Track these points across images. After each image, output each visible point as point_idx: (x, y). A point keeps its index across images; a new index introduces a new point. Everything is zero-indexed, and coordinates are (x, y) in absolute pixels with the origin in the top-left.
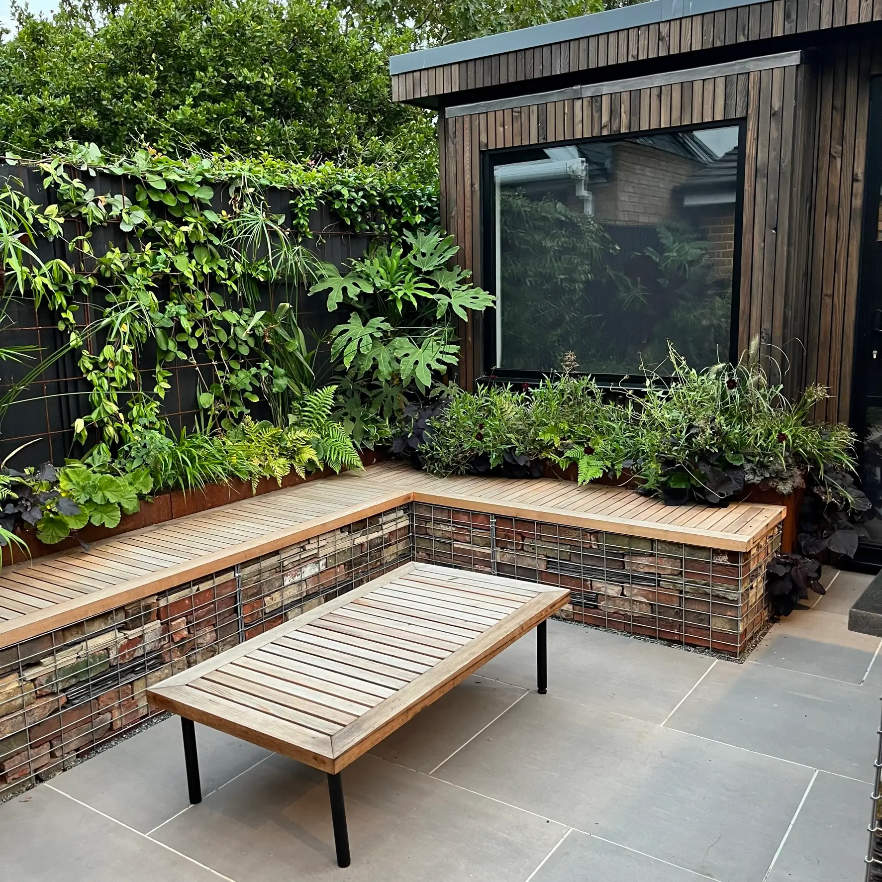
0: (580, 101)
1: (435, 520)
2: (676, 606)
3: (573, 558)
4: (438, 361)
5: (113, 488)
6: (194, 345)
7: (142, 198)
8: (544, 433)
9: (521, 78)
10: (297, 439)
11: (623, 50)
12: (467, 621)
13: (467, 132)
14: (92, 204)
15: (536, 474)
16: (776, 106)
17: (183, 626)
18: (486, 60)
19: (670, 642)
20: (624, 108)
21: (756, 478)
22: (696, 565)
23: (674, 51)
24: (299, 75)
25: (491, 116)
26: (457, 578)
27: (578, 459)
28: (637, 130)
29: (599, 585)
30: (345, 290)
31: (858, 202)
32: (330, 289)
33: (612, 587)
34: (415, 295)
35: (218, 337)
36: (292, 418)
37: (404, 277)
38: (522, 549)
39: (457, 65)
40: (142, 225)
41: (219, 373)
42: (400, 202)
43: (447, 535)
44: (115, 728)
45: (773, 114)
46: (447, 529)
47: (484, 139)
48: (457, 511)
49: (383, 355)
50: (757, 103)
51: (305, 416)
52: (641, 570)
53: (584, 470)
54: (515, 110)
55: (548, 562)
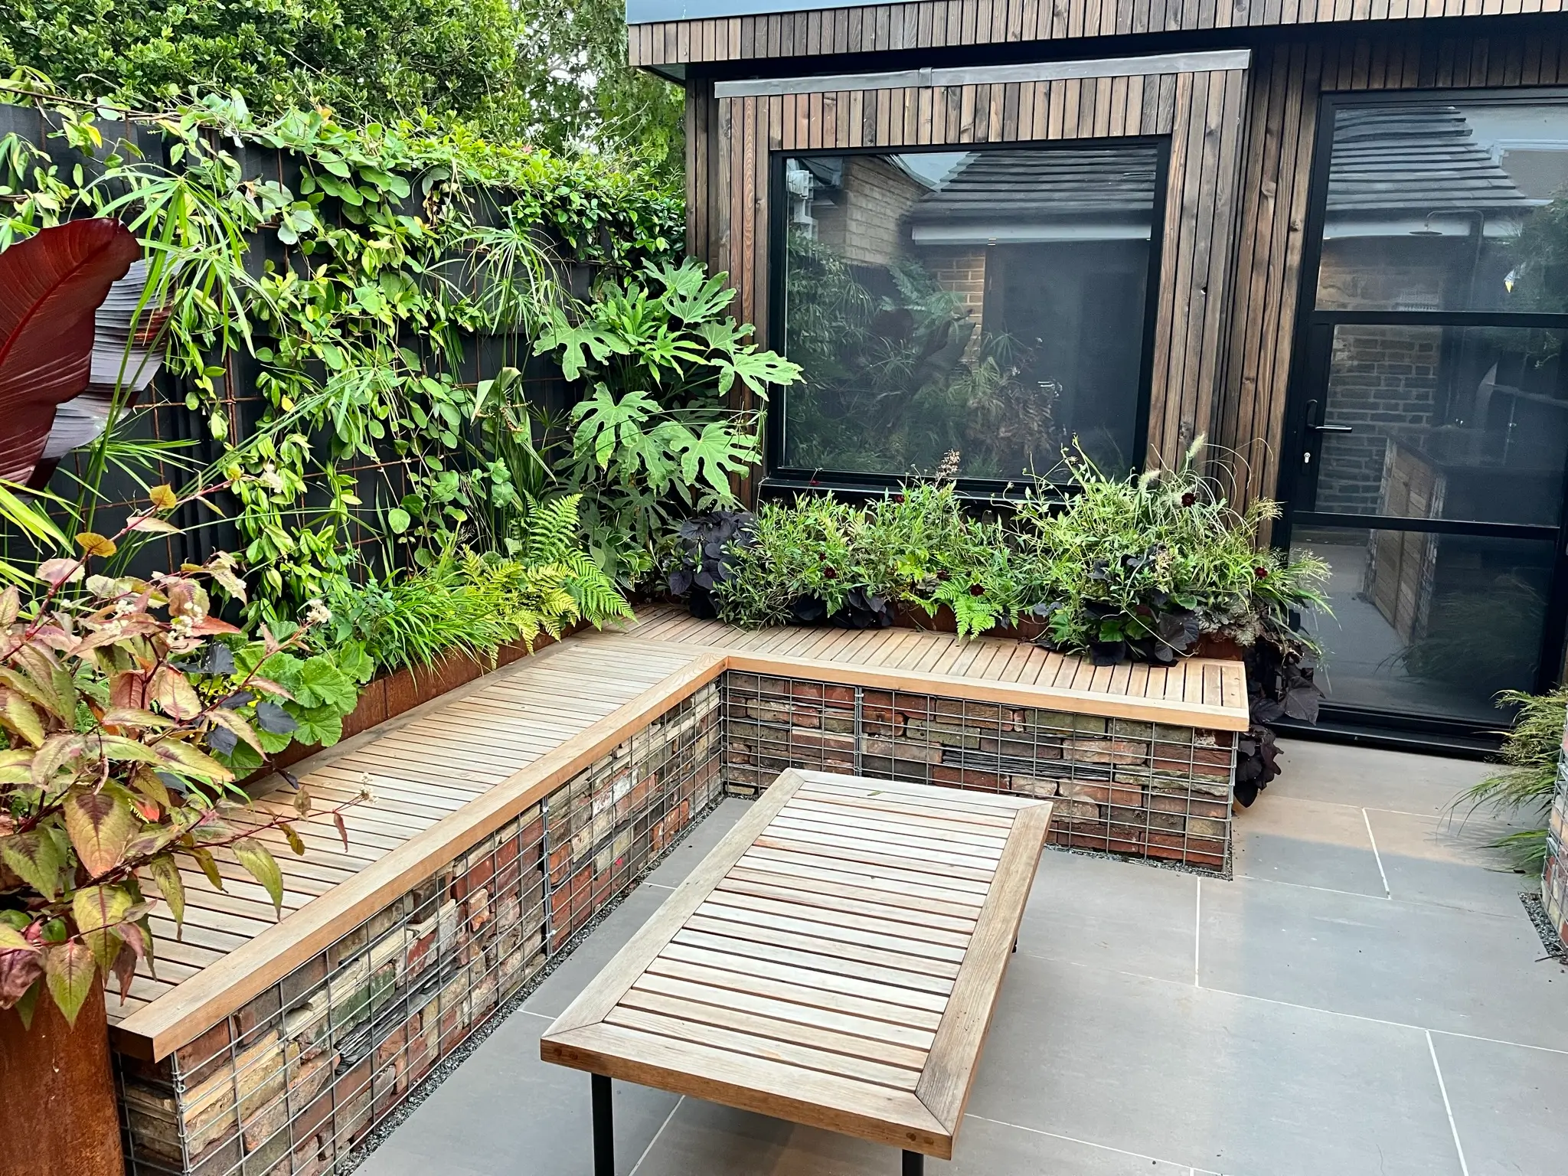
0: (930, 91)
1: (763, 695)
2: (1136, 806)
3: (984, 744)
4: (732, 458)
5: (327, 679)
6: (379, 433)
7: (307, 189)
8: (904, 564)
9: (841, 49)
10: (542, 580)
11: (999, 24)
12: (952, 865)
13: (750, 122)
14: (237, 194)
15: (885, 621)
17: (485, 903)
18: (785, 18)
19: (1126, 856)
20: (996, 106)
21: (1213, 626)
22: (1171, 750)
23: (1075, 33)
24: (338, 7)
25: (789, 101)
26: (879, 792)
27: (952, 602)
28: (1014, 139)
29: (1022, 782)
30: (586, 349)
31: (1295, 259)
32: (563, 347)
33: (1043, 784)
34: (677, 358)
35: (412, 419)
36: (513, 545)
37: (656, 331)
38: (904, 734)
39: (739, 20)
40: (311, 235)
41: (413, 477)
42: (635, 217)
43: (782, 717)
44: (400, 1088)
45: (1208, 134)
46: (782, 708)
47: (776, 134)
48: (800, 683)
49: (650, 448)
50: (1186, 115)
51: (534, 541)
52: (1088, 760)
53: (964, 616)
54: (826, 95)
55: (944, 752)
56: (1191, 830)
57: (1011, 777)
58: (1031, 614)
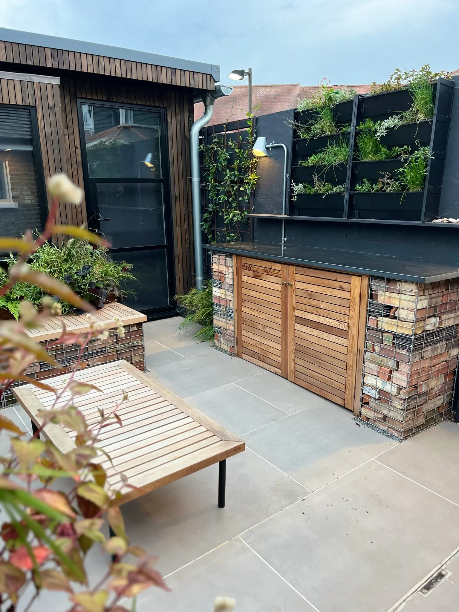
3: (58, 357)
16: (51, 104)
29: (75, 366)
31: (79, 159)
45: (50, 108)
52: (97, 348)
53: (15, 311)
55: (40, 365)
56: (134, 360)
57: (70, 365)
58: (38, 304)
